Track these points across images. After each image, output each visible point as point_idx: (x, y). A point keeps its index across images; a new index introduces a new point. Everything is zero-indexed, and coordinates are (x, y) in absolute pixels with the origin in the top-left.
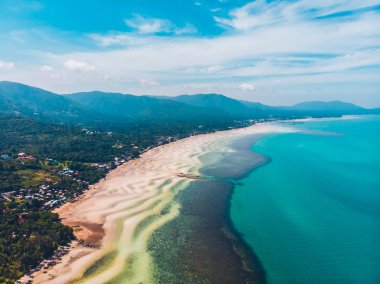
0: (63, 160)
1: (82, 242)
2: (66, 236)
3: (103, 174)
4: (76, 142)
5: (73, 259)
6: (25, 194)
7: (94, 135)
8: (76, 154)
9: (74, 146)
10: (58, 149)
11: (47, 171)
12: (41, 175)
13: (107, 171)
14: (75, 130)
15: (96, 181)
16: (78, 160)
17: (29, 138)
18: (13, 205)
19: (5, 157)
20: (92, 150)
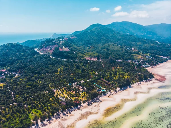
0: (147, 53)
1: (157, 79)
2: (151, 76)
4: (152, 47)
5: (153, 83)
6: (135, 61)
8: (153, 51)
9: (152, 48)
10: (145, 48)
11: (142, 56)
12: (140, 57)
13: (167, 60)
14: (152, 42)
15: (162, 62)
16: (153, 53)
17: (134, 43)
18: (132, 64)
19: (128, 49)
20: (160, 51)
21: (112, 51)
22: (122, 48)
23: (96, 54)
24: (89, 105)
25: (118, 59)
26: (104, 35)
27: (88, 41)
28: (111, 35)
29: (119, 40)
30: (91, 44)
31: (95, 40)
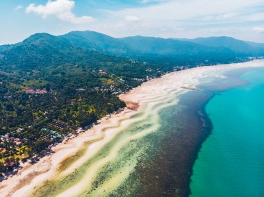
0: (119, 75)
1: (129, 108)
2: (123, 105)
3: (140, 84)
4: (126, 67)
5: (125, 113)
6: (104, 88)
7: (136, 63)
8: (126, 73)
9: (125, 69)
10: (117, 69)
11: (113, 80)
12: (110, 81)
13: (142, 82)
14: (125, 60)
15: (137, 86)
16: (127, 76)
17: (102, 63)
18: (100, 92)
19: (94, 71)
20: (135, 71)
21: (70, 76)
22: (85, 70)
23: (44, 83)
24: (33, 163)
25: (79, 87)
26: (56, 52)
27: (27, 61)
28: (68, 51)
29: (81, 59)
30: (34, 66)
31: (40, 60)
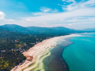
0: (24, 42)
1: (28, 60)
2: (25, 58)
3: (33, 45)
4: (28, 38)
5: (26, 63)
6: (16, 49)
7: (32, 36)
8: (27, 41)
9: (27, 39)
10: (23, 40)
11: (21, 44)
12: (20, 45)
13: (34, 45)
14: (27, 35)
15: (32, 47)
16: (28, 42)
17: (17, 37)
18: (14, 52)
19: (12, 41)
20: (31, 40)
22: (8, 41)
25: (3, 50)
29: (7, 35)
